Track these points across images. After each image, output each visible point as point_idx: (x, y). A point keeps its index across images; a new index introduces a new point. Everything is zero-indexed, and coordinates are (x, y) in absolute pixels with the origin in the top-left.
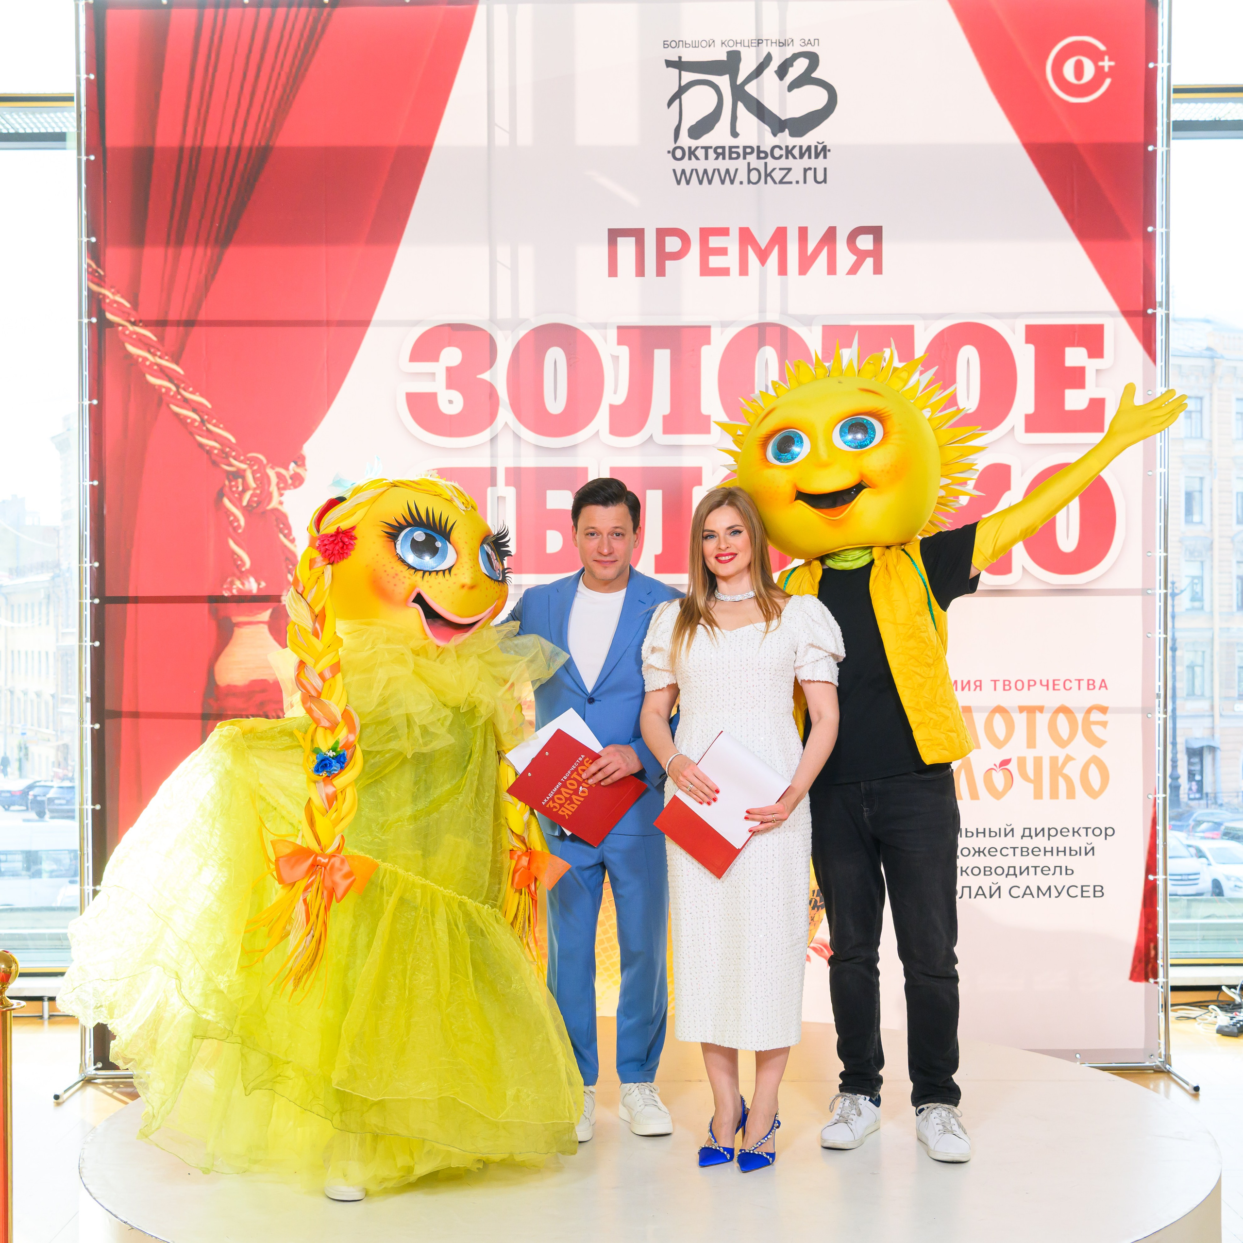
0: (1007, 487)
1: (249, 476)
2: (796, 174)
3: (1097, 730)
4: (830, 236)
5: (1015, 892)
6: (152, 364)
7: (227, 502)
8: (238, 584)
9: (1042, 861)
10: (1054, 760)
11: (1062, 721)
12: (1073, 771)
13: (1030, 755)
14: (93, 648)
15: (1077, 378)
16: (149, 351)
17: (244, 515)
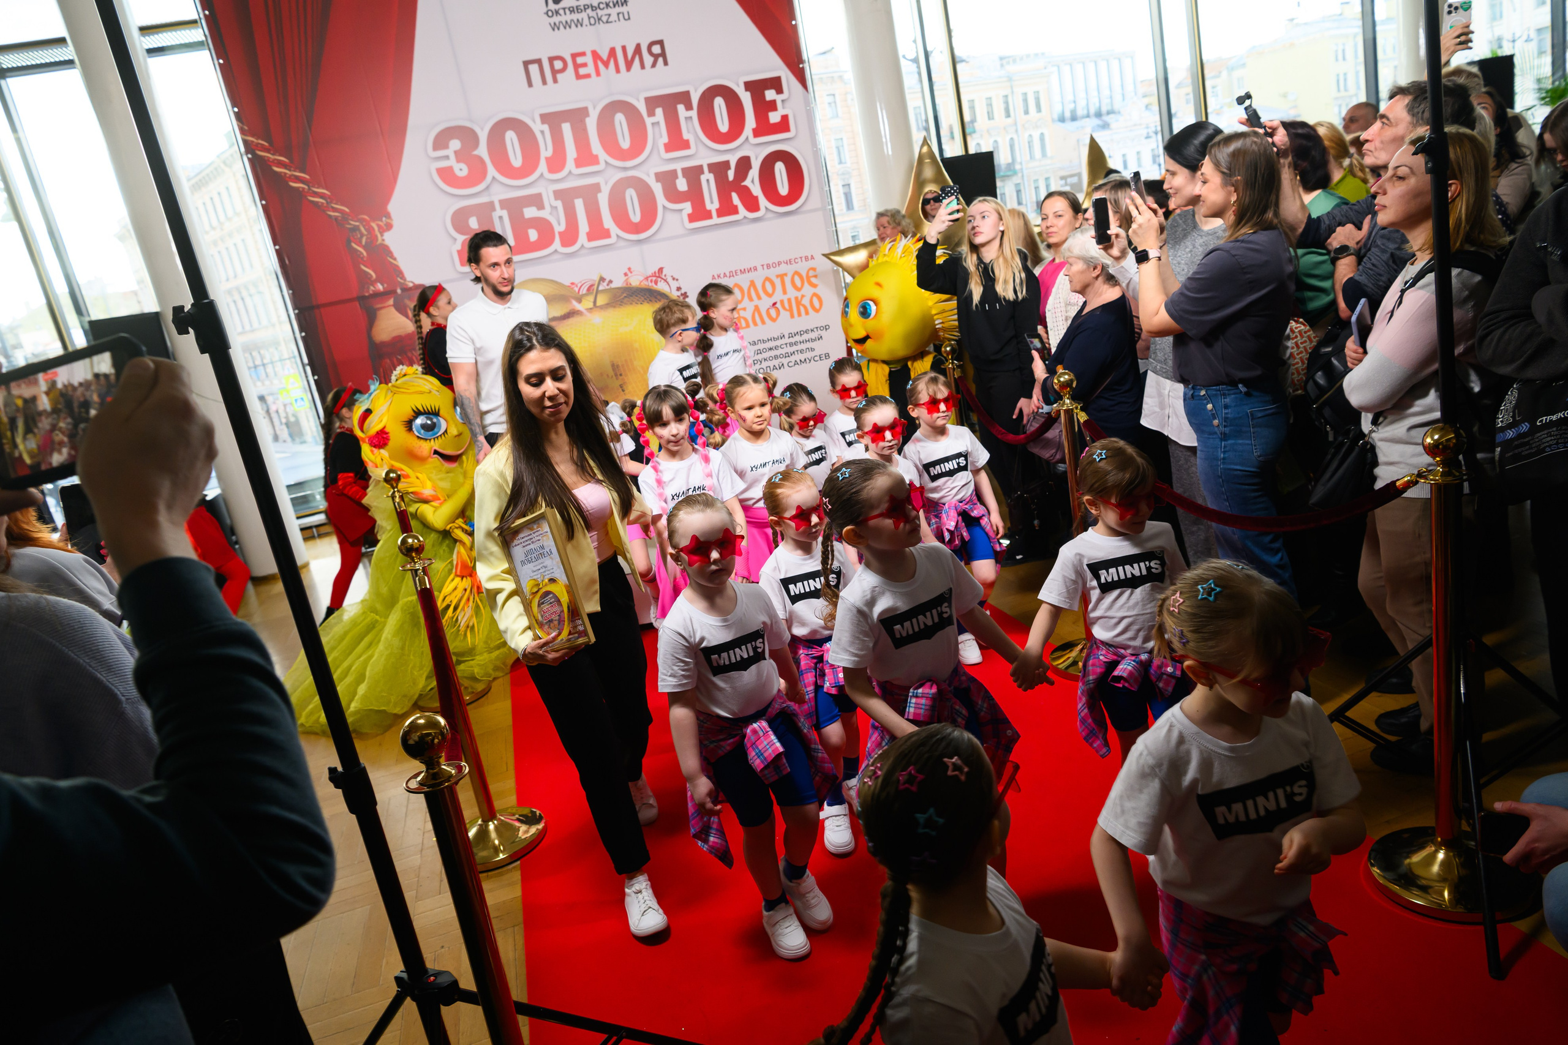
0: (750, 167)
1: (362, 229)
2: (614, 17)
3: (813, 280)
4: (638, 49)
5: (790, 364)
6: (291, 176)
7: (354, 245)
8: (372, 288)
9: (800, 347)
10: (796, 298)
11: (797, 279)
12: (806, 302)
13: (785, 298)
14: (303, 338)
15: (773, 106)
16: (286, 168)
17: (365, 250)
